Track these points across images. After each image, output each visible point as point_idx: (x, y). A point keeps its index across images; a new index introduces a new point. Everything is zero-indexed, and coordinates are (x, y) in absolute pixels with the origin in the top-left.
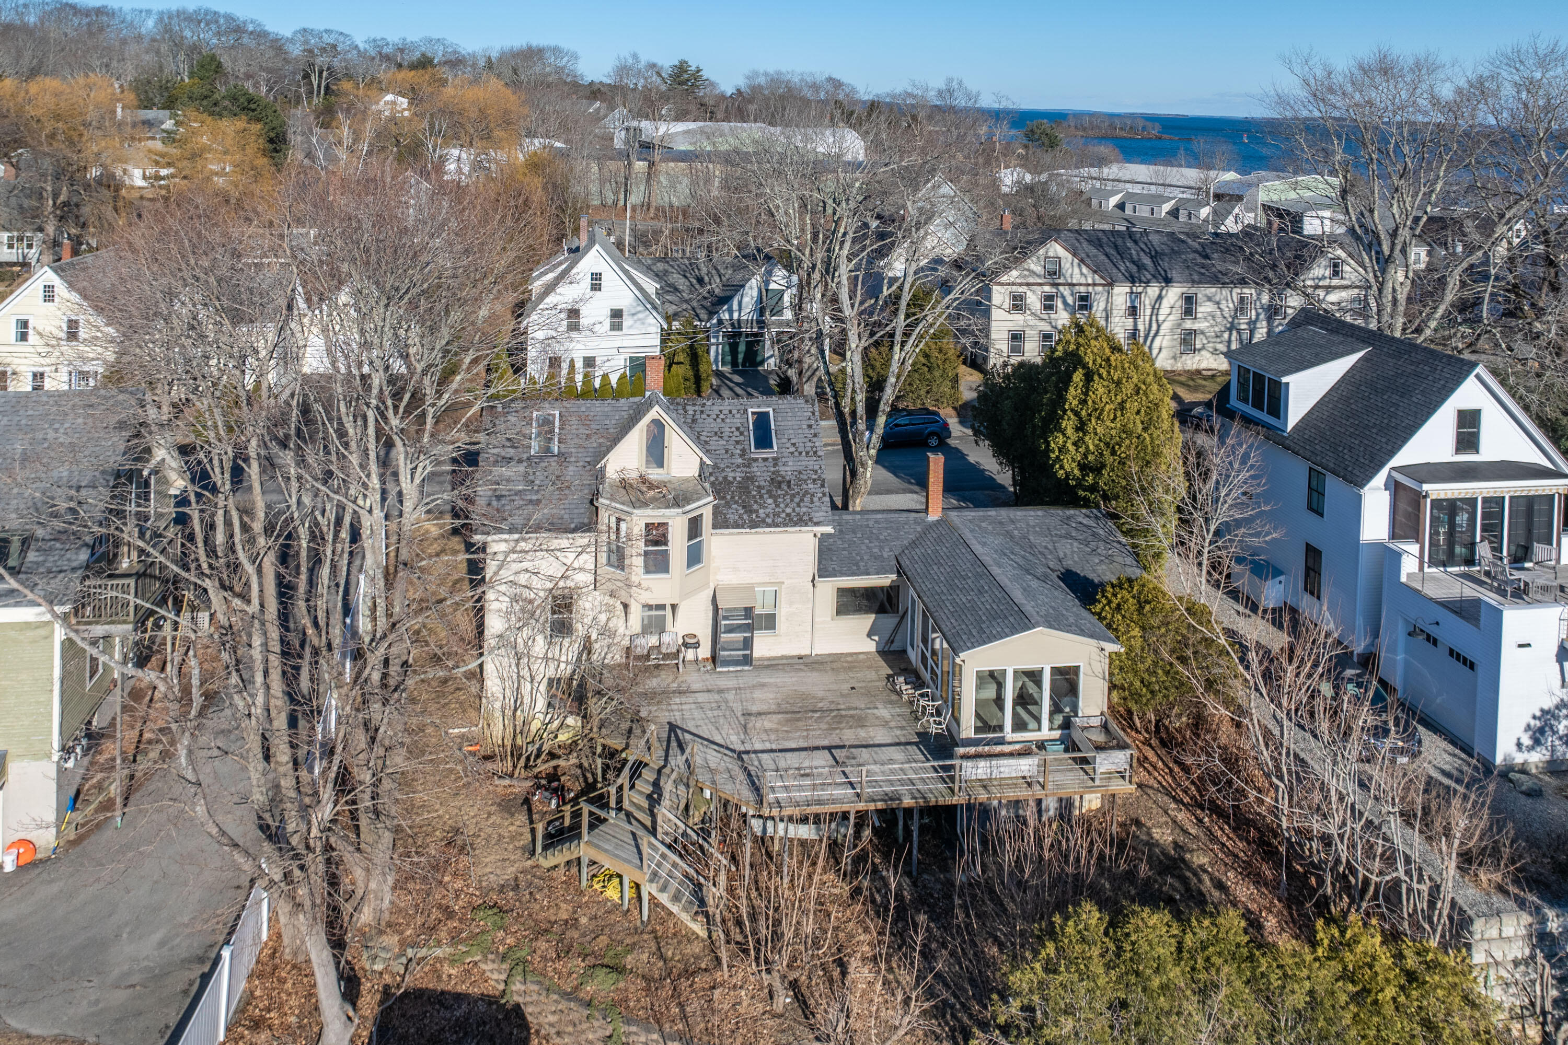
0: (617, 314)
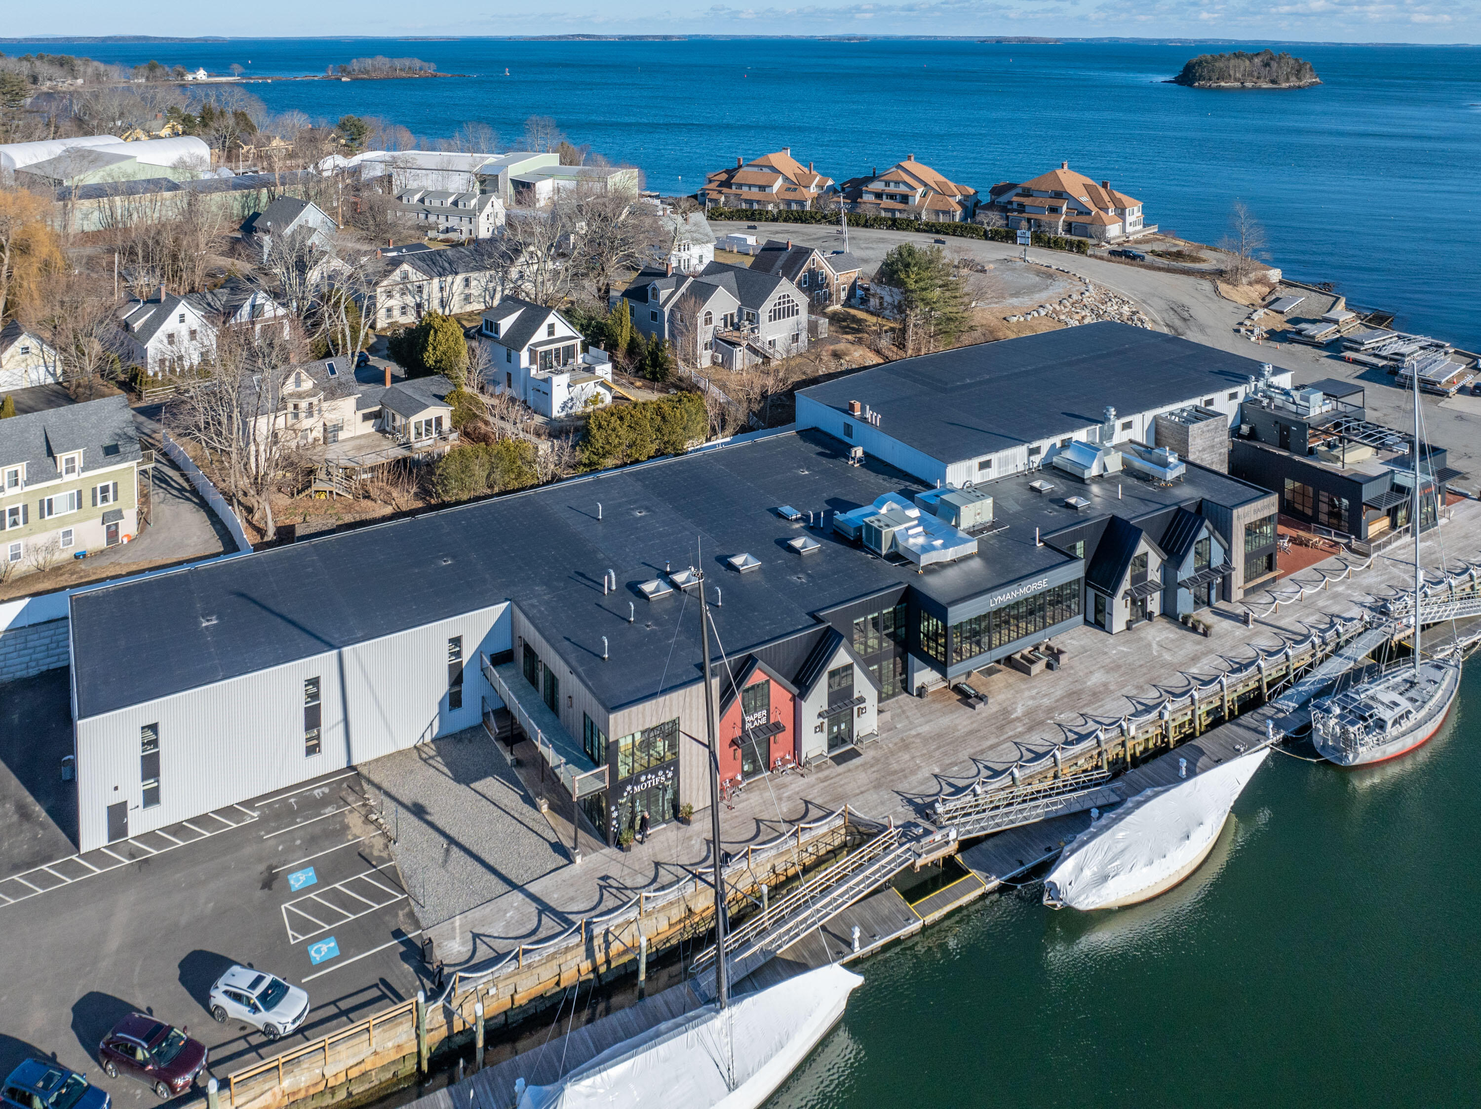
0: (193, 332)
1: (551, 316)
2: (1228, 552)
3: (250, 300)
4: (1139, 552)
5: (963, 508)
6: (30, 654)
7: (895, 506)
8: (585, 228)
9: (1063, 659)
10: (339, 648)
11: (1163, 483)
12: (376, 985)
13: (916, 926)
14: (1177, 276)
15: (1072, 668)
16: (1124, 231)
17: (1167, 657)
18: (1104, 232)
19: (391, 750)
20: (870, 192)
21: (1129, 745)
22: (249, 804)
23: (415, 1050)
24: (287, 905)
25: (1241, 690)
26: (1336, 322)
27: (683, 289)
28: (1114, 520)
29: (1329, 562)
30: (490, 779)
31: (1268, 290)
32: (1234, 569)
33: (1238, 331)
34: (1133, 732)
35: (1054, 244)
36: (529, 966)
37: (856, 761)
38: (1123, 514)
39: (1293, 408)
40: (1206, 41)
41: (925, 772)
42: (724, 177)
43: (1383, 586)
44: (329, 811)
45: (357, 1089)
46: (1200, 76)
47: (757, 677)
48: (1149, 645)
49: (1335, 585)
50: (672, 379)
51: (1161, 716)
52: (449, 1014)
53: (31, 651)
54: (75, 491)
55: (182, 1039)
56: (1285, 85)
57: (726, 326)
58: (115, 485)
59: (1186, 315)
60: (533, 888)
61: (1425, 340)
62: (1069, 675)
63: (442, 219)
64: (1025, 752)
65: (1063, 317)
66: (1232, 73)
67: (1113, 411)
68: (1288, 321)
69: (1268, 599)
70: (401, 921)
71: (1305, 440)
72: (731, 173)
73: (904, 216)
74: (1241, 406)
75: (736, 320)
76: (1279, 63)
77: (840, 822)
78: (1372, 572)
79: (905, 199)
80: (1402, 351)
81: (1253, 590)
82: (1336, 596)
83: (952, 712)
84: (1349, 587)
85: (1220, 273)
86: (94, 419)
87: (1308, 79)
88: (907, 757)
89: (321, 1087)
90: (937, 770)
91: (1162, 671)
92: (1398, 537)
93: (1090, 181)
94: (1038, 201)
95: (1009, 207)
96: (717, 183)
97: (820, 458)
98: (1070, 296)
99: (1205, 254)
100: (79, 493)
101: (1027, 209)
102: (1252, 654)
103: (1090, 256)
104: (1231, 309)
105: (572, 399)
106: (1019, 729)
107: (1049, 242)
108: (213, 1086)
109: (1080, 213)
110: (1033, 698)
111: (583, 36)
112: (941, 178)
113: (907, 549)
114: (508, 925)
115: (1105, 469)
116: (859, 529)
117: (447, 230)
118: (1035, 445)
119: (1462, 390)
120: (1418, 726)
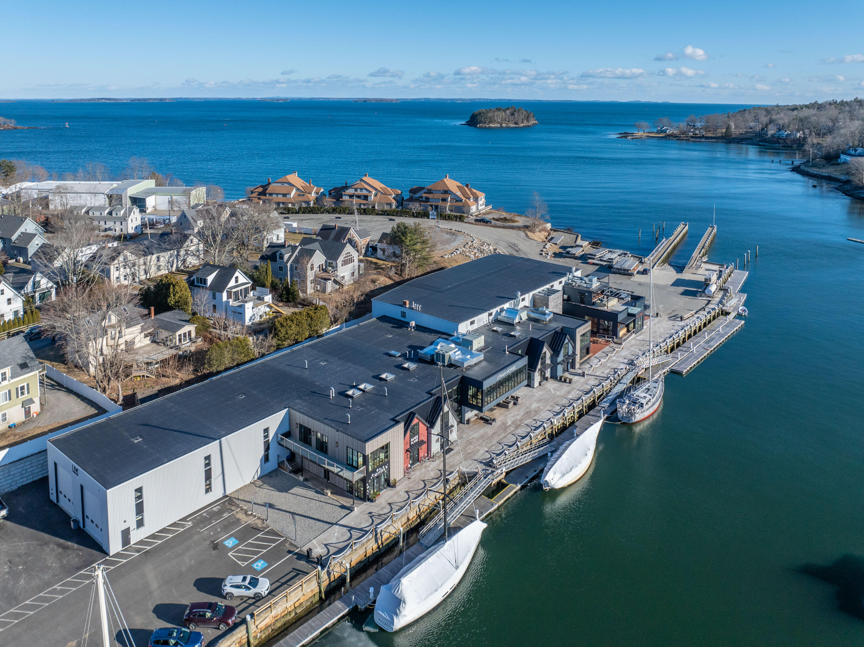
0: (9, 300)
1: (237, 272)
2: (574, 348)
3: (32, 279)
4: (543, 352)
5: (474, 341)
6: (12, 479)
7: (443, 344)
8: (202, 224)
9: (519, 400)
10: (220, 439)
11: (545, 322)
12: (292, 571)
13: (496, 507)
14: (508, 230)
15: (523, 403)
16: (478, 209)
17: (558, 393)
18: (469, 211)
19: (242, 485)
20: (347, 195)
21: (554, 427)
22: (184, 519)
23: (318, 591)
24: (230, 553)
25: (589, 401)
26: (582, 246)
27: (296, 253)
28: (532, 339)
29: (607, 349)
30: (295, 488)
31: (547, 234)
32: (577, 355)
33: (541, 254)
34: (555, 423)
35: (448, 218)
36: (356, 550)
37: (452, 452)
38: (536, 337)
39: (585, 285)
40: (475, 99)
41: (482, 451)
42: (260, 190)
43: (630, 355)
44: (226, 515)
45: (299, 611)
46: (480, 121)
47: (415, 421)
48: (550, 390)
49: (612, 357)
50: (299, 300)
51: (564, 415)
52: (329, 574)
53: (12, 477)
54: (7, 391)
55: (222, 606)
56: (521, 125)
57: (320, 270)
58: (28, 385)
59: (517, 249)
60: (341, 522)
61: (620, 252)
62: (523, 406)
63: (102, 223)
64: (518, 437)
65: (467, 254)
66: (496, 119)
67: (519, 293)
68: (560, 248)
69: (588, 366)
70: (288, 546)
71: (592, 299)
72: (265, 187)
73: (366, 207)
74: (563, 287)
75: (324, 267)
76: (518, 113)
77: (457, 474)
78: (624, 350)
79: (366, 197)
80: (611, 257)
81: (583, 363)
82: (613, 361)
83: (483, 427)
84: (617, 357)
85: (527, 227)
86: (8, 350)
87: (532, 122)
88: (472, 447)
89: (286, 612)
90: (486, 449)
91: (558, 399)
92: (630, 335)
93: (460, 184)
94: (436, 196)
95: (421, 199)
96: (257, 193)
97: (394, 329)
98: (467, 243)
99: (517, 218)
100: (9, 391)
101: (430, 200)
102: (589, 387)
103: (466, 222)
104: (535, 244)
105: (254, 315)
106: (512, 429)
107: (445, 217)
108: (248, 617)
109: (457, 201)
110: (513, 417)
111: (106, 99)
112: (383, 186)
113: (455, 361)
114: (338, 538)
115: (521, 319)
116: (432, 356)
117: (106, 230)
118: (490, 312)
119: (638, 273)
120: (654, 404)
